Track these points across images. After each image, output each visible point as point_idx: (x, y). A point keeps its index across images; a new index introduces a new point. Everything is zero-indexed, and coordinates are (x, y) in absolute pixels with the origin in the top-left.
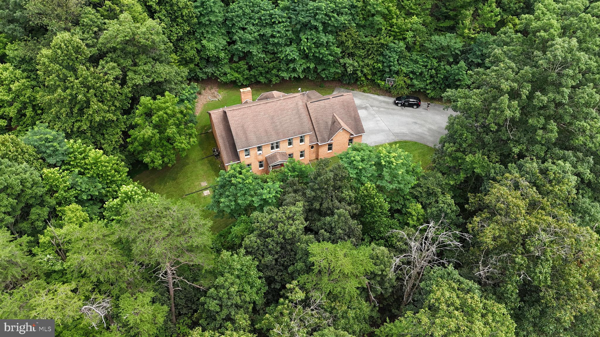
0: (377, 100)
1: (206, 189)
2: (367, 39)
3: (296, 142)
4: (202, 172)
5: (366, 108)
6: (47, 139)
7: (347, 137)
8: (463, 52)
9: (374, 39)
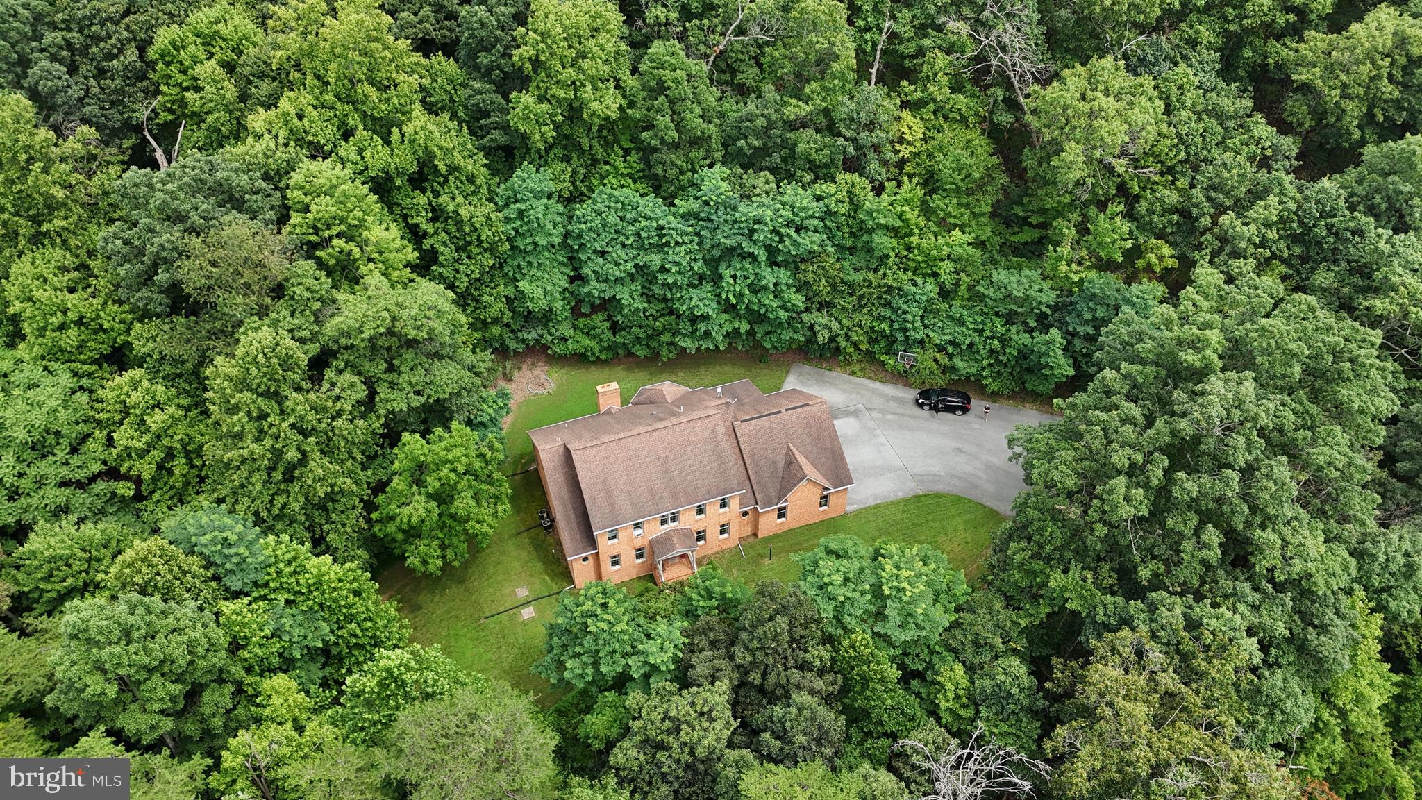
0: (881, 395)
1: (527, 603)
2: (858, 277)
3: (713, 509)
4: (517, 565)
5: (855, 414)
6: (226, 539)
7: (817, 493)
8: (1056, 308)
9: (871, 275)
